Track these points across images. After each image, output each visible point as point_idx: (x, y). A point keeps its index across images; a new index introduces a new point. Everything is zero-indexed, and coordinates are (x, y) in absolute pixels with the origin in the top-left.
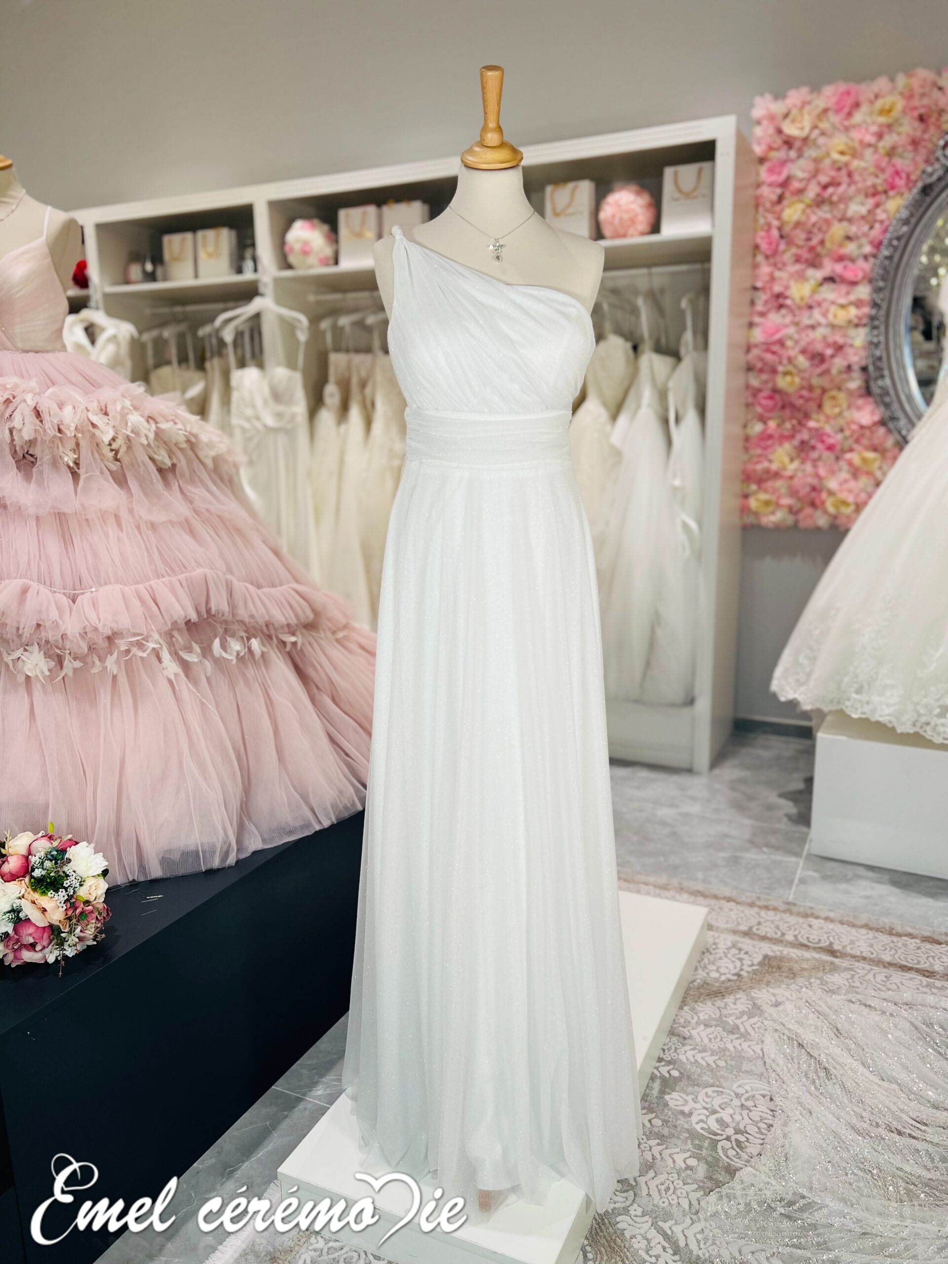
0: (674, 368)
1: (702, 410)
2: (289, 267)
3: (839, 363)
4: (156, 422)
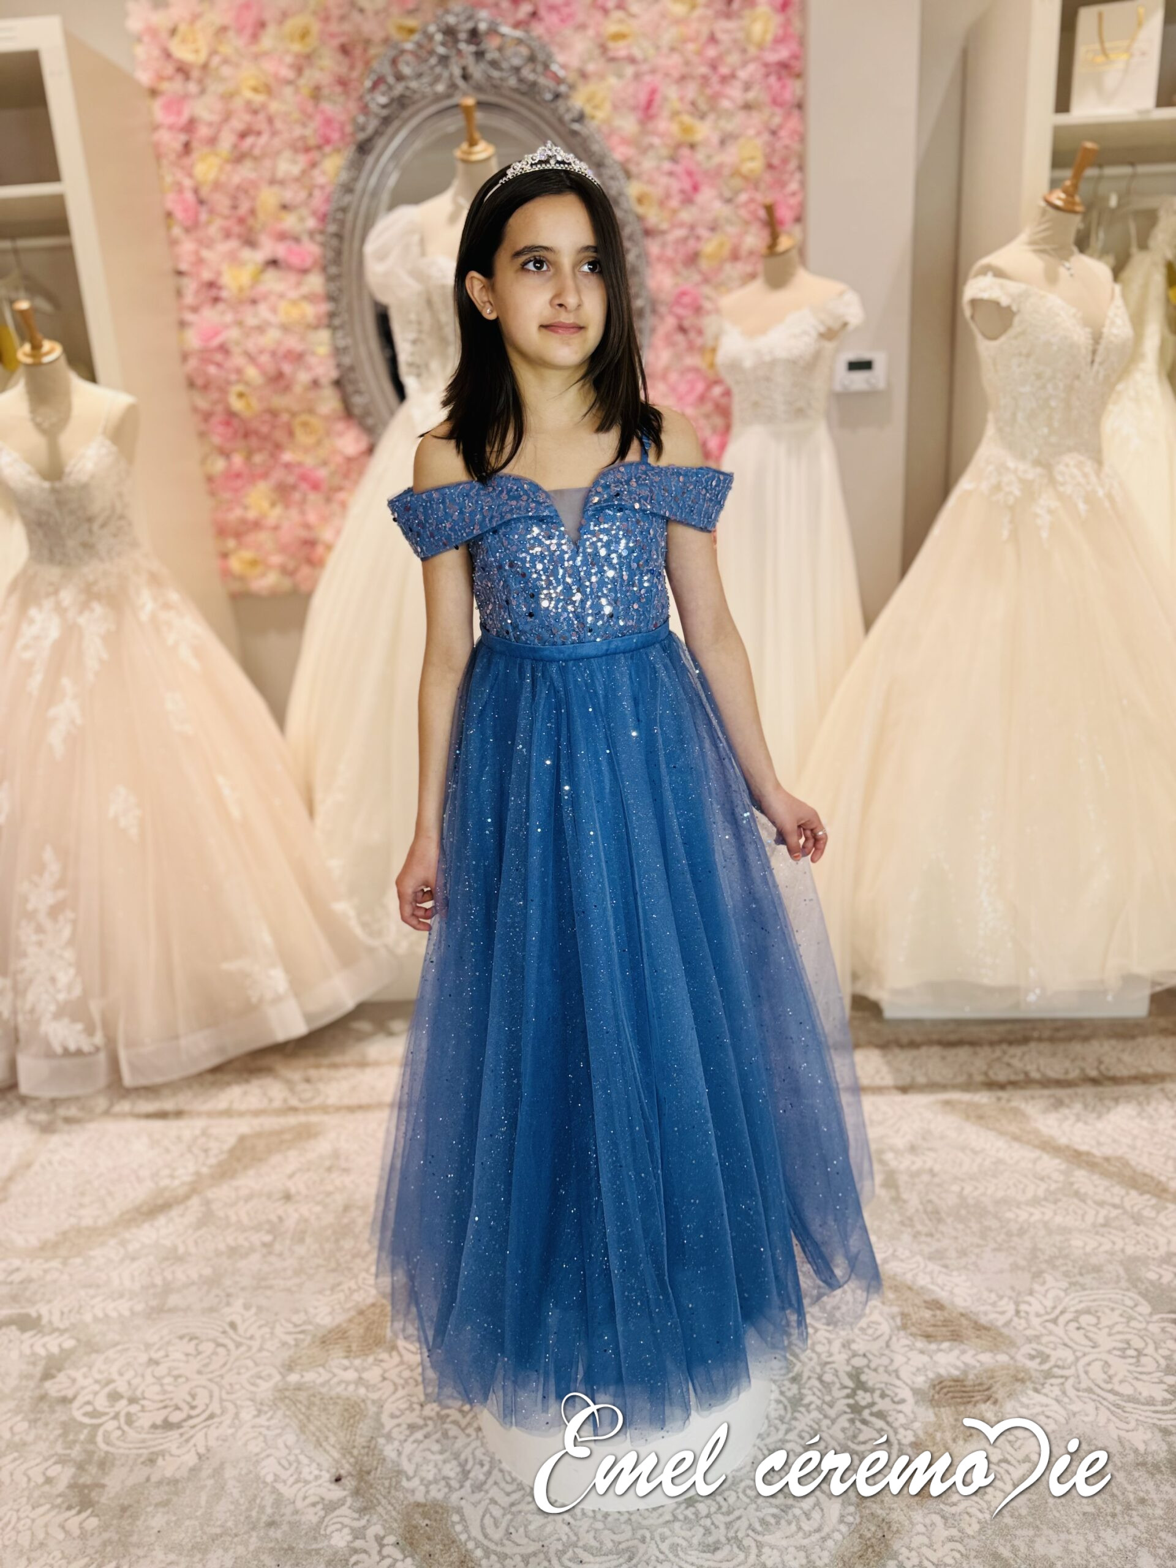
3: (301, 377)
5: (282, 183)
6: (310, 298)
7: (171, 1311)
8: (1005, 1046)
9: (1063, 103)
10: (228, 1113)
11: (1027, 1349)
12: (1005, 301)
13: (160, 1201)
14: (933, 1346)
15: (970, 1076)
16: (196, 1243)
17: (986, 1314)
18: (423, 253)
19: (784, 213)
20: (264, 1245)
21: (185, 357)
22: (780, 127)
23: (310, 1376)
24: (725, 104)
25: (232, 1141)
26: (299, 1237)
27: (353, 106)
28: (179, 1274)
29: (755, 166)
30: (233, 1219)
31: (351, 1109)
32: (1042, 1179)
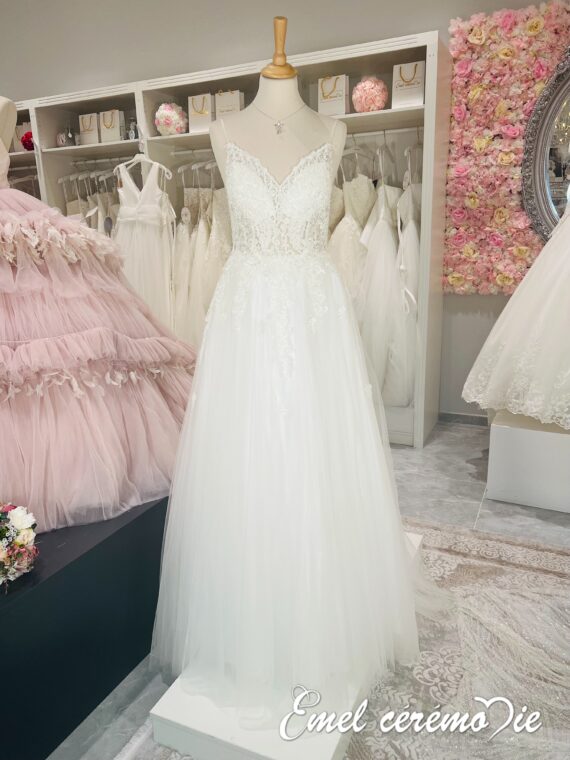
0: (400, 196)
1: (418, 222)
2: (159, 134)
3: (504, 190)
4: (67, 233)
5: (511, 98)
6: (516, 152)
21: (447, 181)
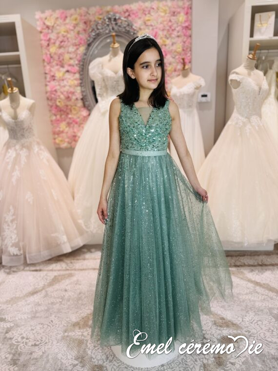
5: (70, 53)
6: (76, 79)
7: (38, 317)
8: (239, 257)
9: (252, 35)
10: (52, 270)
11: (245, 329)
12: (238, 80)
13: (35, 291)
14: (222, 329)
15: (231, 264)
16: (43, 301)
17: (235, 321)
18: (102, 68)
19: (187, 61)
20: (60, 302)
21: (47, 93)
22: (186, 41)
23: (70, 334)
24: (173, 36)
25: (52, 277)
26: (68, 300)
27: (87, 36)
28: (40, 308)
29: (180, 50)
30: (53, 295)
31: (81, 270)
32: (248, 289)
